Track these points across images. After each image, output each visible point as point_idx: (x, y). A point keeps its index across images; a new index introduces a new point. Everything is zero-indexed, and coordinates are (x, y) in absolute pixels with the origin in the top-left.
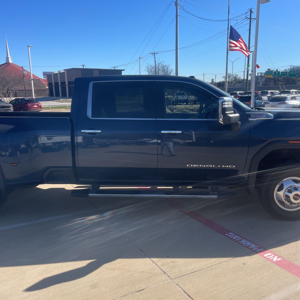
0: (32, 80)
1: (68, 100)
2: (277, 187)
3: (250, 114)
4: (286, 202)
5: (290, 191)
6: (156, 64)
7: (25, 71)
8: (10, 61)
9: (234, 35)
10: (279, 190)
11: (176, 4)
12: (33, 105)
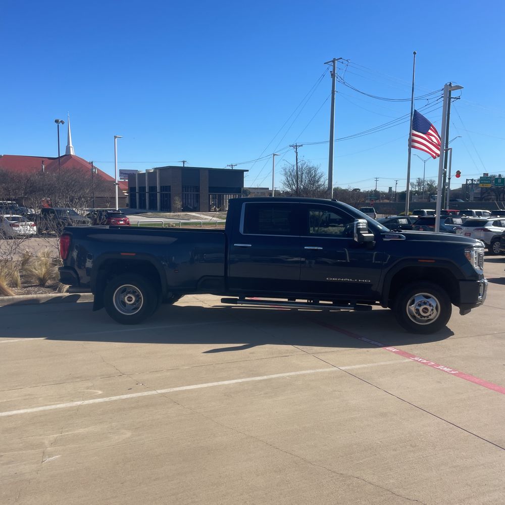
0: (117, 184)
1: (159, 214)
2: (410, 301)
3: (385, 235)
4: (417, 315)
5: (420, 305)
6: (299, 164)
7: (95, 168)
8: (72, 153)
9: (419, 123)
10: (411, 304)
11: (332, 75)
12: (119, 221)
